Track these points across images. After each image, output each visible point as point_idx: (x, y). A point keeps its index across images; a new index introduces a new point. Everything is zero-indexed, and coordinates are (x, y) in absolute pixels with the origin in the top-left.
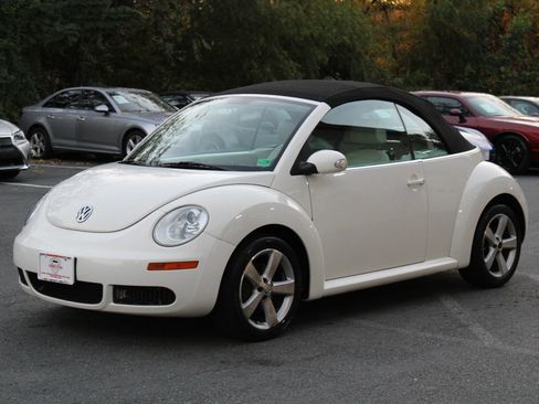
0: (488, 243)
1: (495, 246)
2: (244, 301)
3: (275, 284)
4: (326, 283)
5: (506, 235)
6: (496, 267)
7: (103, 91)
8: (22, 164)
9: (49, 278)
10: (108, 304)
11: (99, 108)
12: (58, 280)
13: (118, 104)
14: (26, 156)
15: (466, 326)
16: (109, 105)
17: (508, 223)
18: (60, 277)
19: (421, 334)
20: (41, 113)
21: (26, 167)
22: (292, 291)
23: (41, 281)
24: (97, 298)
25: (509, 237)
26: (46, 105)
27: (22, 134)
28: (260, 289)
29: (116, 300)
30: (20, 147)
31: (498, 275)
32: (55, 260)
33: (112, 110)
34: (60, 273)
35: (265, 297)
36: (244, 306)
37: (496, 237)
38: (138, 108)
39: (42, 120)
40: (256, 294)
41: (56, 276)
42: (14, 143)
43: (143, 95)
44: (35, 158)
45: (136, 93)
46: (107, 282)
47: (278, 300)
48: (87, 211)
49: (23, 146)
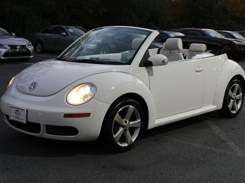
0: (230, 98)
1: (233, 99)
2: (115, 133)
3: (131, 123)
4: (156, 120)
5: (238, 94)
6: (233, 109)
7: (64, 27)
8: (31, 55)
9: (15, 119)
10: (43, 134)
11: (62, 34)
12: (19, 120)
13: (70, 32)
14: (32, 52)
15: (225, 142)
16: (66, 33)
17: (239, 87)
18: (20, 119)
19: (204, 147)
20: (41, 35)
21: (32, 57)
22: (139, 125)
23: (11, 120)
24: (38, 131)
25: (239, 94)
26: (43, 32)
27: (31, 43)
28: (123, 126)
29: (48, 133)
30: (29, 49)
31: (234, 112)
32: (18, 110)
33: (67, 34)
34: (20, 117)
35: (125, 130)
36: (115, 136)
37: (233, 95)
38: (78, 34)
39: (41, 38)
40: (121, 129)
41: (18, 118)
42: (27, 47)
43: (80, 29)
44: (38, 52)
45: (78, 28)
46: (43, 123)
47: (132, 130)
48: (34, 85)
49: (31, 48)
